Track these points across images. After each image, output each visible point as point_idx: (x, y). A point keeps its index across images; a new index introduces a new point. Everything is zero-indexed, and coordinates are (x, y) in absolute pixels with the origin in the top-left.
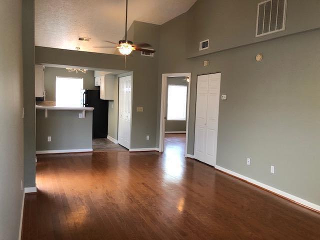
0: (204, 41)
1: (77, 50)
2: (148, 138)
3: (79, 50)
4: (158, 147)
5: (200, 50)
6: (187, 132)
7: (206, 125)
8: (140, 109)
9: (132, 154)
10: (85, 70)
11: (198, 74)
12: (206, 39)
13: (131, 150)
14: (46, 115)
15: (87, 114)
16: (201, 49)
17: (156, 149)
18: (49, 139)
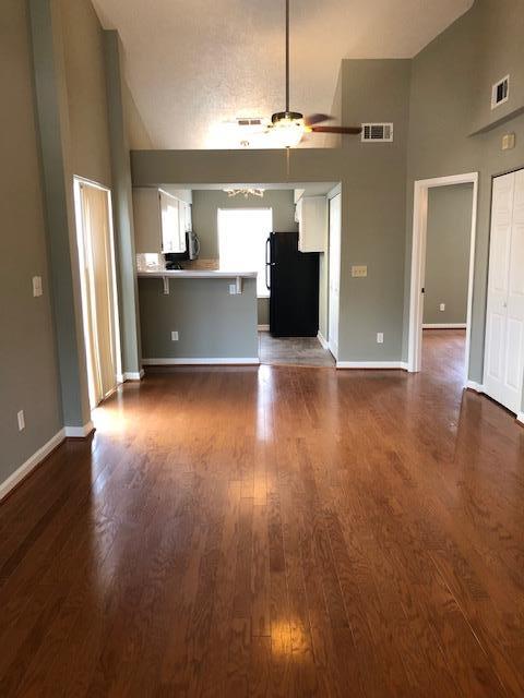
0: (500, 82)
1: (242, 147)
2: (380, 338)
3: (247, 147)
4: (407, 361)
5: (492, 107)
6: (468, 325)
7: (505, 306)
8: (360, 271)
9: (343, 374)
10: (262, 190)
11: (494, 173)
12: (503, 76)
13: (340, 364)
14: (167, 290)
15: (245, 285)
16: (494, 105)
17: (402, 365)
18: (175, 336)
